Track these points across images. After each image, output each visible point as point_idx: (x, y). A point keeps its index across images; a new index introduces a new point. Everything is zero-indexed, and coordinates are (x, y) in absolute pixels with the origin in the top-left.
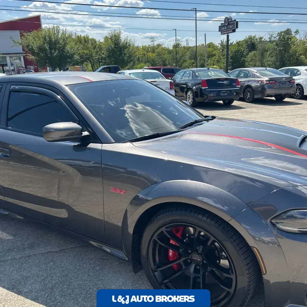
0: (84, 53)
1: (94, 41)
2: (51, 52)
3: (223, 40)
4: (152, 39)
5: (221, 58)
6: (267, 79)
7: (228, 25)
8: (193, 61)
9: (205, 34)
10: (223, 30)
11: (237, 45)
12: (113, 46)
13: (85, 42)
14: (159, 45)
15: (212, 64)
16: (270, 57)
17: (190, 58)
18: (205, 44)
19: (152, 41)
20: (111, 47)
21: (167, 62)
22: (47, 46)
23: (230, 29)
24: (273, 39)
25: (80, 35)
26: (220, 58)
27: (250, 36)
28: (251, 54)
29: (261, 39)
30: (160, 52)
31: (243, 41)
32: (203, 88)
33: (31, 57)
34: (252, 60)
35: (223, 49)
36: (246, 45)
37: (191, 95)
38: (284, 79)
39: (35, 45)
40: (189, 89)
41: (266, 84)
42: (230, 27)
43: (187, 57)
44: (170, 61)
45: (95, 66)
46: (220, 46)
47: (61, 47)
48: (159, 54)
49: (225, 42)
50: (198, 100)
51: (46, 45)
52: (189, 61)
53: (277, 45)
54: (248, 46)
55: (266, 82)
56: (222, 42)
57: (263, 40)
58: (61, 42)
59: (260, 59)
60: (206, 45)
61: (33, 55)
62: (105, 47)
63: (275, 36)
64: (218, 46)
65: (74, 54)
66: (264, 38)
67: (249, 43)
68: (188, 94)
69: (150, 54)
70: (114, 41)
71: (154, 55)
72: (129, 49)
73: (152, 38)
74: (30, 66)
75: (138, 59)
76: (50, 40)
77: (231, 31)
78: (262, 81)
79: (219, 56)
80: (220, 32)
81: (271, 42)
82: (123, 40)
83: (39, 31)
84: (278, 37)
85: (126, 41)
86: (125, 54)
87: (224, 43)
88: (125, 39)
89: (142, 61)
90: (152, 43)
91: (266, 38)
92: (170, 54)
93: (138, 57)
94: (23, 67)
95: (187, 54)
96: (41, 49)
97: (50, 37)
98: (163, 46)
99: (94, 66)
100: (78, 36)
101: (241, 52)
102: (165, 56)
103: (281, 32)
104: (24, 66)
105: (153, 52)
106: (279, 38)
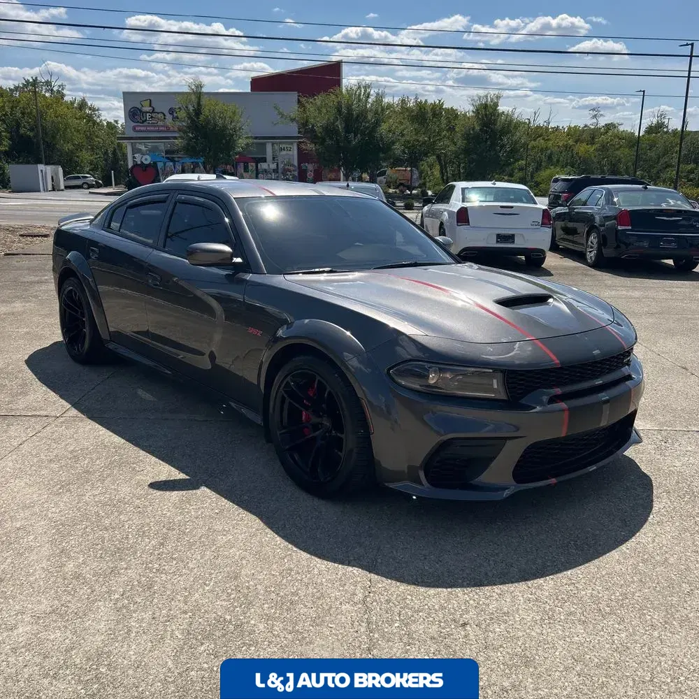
0: (418, 141)
1: (453, 114)
2: (346, 138)
4: (596, 110)
12: (477, 128)
13: (435, 115)
14: (609, 127)
19: (595, 116)
20: (473, 129)
21: (622, 167)
22: (340, 125)
25: (426, 101)
30: (608, 143)
32: (619, 228)
33: (310, 147)
37: (595, 241)
39: (319, 121)
40: (592, 228)
45: (448, 170)
47: (368, 128)
48: (604, 148)
50: (608, 252)
51: (338, 123)
58: (369, 118)
61: (312, 142)
62: (462, 130)
65: (393, 143)
68: (590, 240)
69: (582, 147)
70: (482, 117)
71: (592, 149)
72: (512, 136)
73: (594, 110)
74: (307, 164)
75: (550, 157)
76: (348, 113)
83: (329, 95)
86: (503, 146)
89: (558, 161)
90: (595, 120)
93: (549, 152)
94: (293, 165)
96: (330, 130)
97: (349, 107)
98: (621, 128)
99: (446, 169)
100: (421, 102)
102: (618, 153)
104: (296, 163)
105: (592, 141)
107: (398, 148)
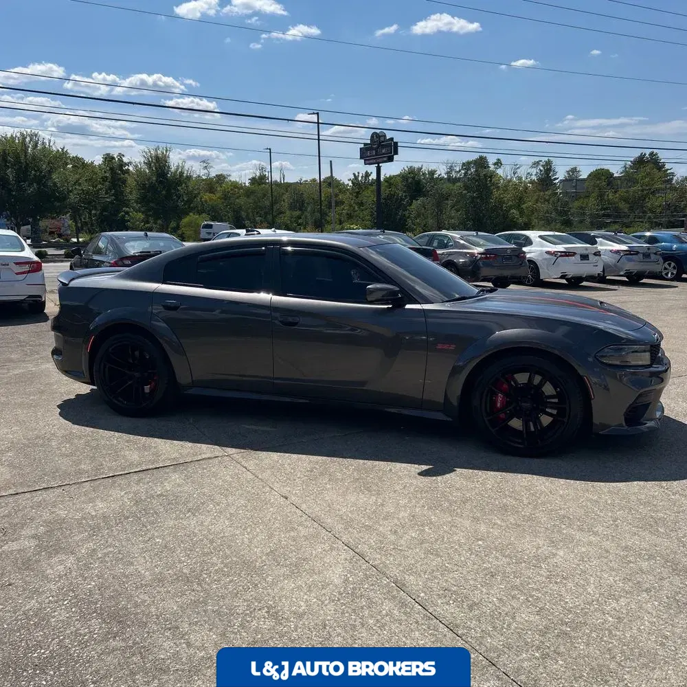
2: (20, 187)
3: (358, 173)
4: (206, 163)
5: (356, 208)
6: (481, 250)
7: (378, 148)
8: (298, 213)
9: (331, 161)
10: (370, 156)
11: (386, 184)
12: (153, 179)
14: (221, 178)
15: (338, 222)
16: (455, 210)
17: (292, 207)
18: (318, 178)
19: (206, 168)
20: (149, 180)
23: (384, 154)
24: (454, 175)
26: (354, 209)
27: (411, 167)
28: (417, 203)
29: (433, 174)
30: (229, 192)
31: (398, 176)
34: (418, 216)
35: (357, 190)
36: (405, 186)
38: (509, 251)
41: (480, 258)
42: (383, 151)
43: (285, 205)
44: (250, 211)
46: (351, 184)
47: (44, 177)
48: (226, 197)
49: (362, 177)
52: (288, 213)
53: (466, 187)
54: (408, 186)
55: (480, 256)
56: (356, 177)
57: (436, 176)
59: (435, 214)
60: (322, 180)
63: (458, 170)
64: (348, 184)
66: (438, 172)
67: (410, 180)
69: (207, 196)
71: (215, 197)
72: (187, 186)
73: (204, 162)
77: (385, 159)
78: (472, 255)
79: (351, 206)
80: (363, 161)
81: (450, 180)
82: (173, 169)
84: (463, 172)
85: (180, 170)
86: (179, 196)
87: (360, 179)
88: (178, 166)
90: (206, 171)
91: (442, 171)
92: (248, 197)
95: (285, 197)
98: (232, 179)
101: (397, 199)
102: (238, 200)
103: (469, 163)
105: (212, 190)
106: (466, 174)
107: (73, 198)
